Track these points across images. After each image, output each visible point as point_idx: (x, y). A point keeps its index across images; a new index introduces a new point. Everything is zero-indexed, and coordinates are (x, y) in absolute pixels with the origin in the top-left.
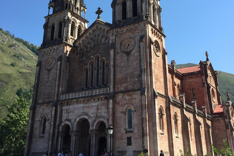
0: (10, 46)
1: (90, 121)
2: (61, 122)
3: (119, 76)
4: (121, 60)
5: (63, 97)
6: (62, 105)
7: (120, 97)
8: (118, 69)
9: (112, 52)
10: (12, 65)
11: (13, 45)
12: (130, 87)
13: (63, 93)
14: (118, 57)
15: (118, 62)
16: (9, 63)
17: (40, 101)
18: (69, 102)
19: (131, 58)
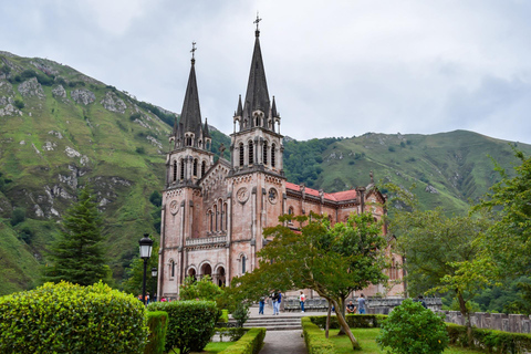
0: (132, 118)
1: (212, 266)
2: (187, 267)
3: (235, 225)
4: (237, 209)
5: (188, 243)
6: (187, 251)
7: (235, 246)
8: (234, 219)
9: (229, 202)
10: (140, 151)
11: (138, 116)
12: (244, 237)
13: (188, 239)
14: (234, 206)
15: (235, 211)
16: (134, 148)
17: (168, 246)
18: (193, 248)
19: (246, 207)
